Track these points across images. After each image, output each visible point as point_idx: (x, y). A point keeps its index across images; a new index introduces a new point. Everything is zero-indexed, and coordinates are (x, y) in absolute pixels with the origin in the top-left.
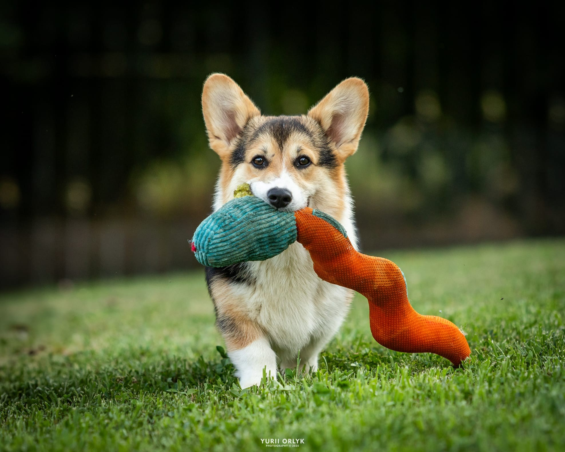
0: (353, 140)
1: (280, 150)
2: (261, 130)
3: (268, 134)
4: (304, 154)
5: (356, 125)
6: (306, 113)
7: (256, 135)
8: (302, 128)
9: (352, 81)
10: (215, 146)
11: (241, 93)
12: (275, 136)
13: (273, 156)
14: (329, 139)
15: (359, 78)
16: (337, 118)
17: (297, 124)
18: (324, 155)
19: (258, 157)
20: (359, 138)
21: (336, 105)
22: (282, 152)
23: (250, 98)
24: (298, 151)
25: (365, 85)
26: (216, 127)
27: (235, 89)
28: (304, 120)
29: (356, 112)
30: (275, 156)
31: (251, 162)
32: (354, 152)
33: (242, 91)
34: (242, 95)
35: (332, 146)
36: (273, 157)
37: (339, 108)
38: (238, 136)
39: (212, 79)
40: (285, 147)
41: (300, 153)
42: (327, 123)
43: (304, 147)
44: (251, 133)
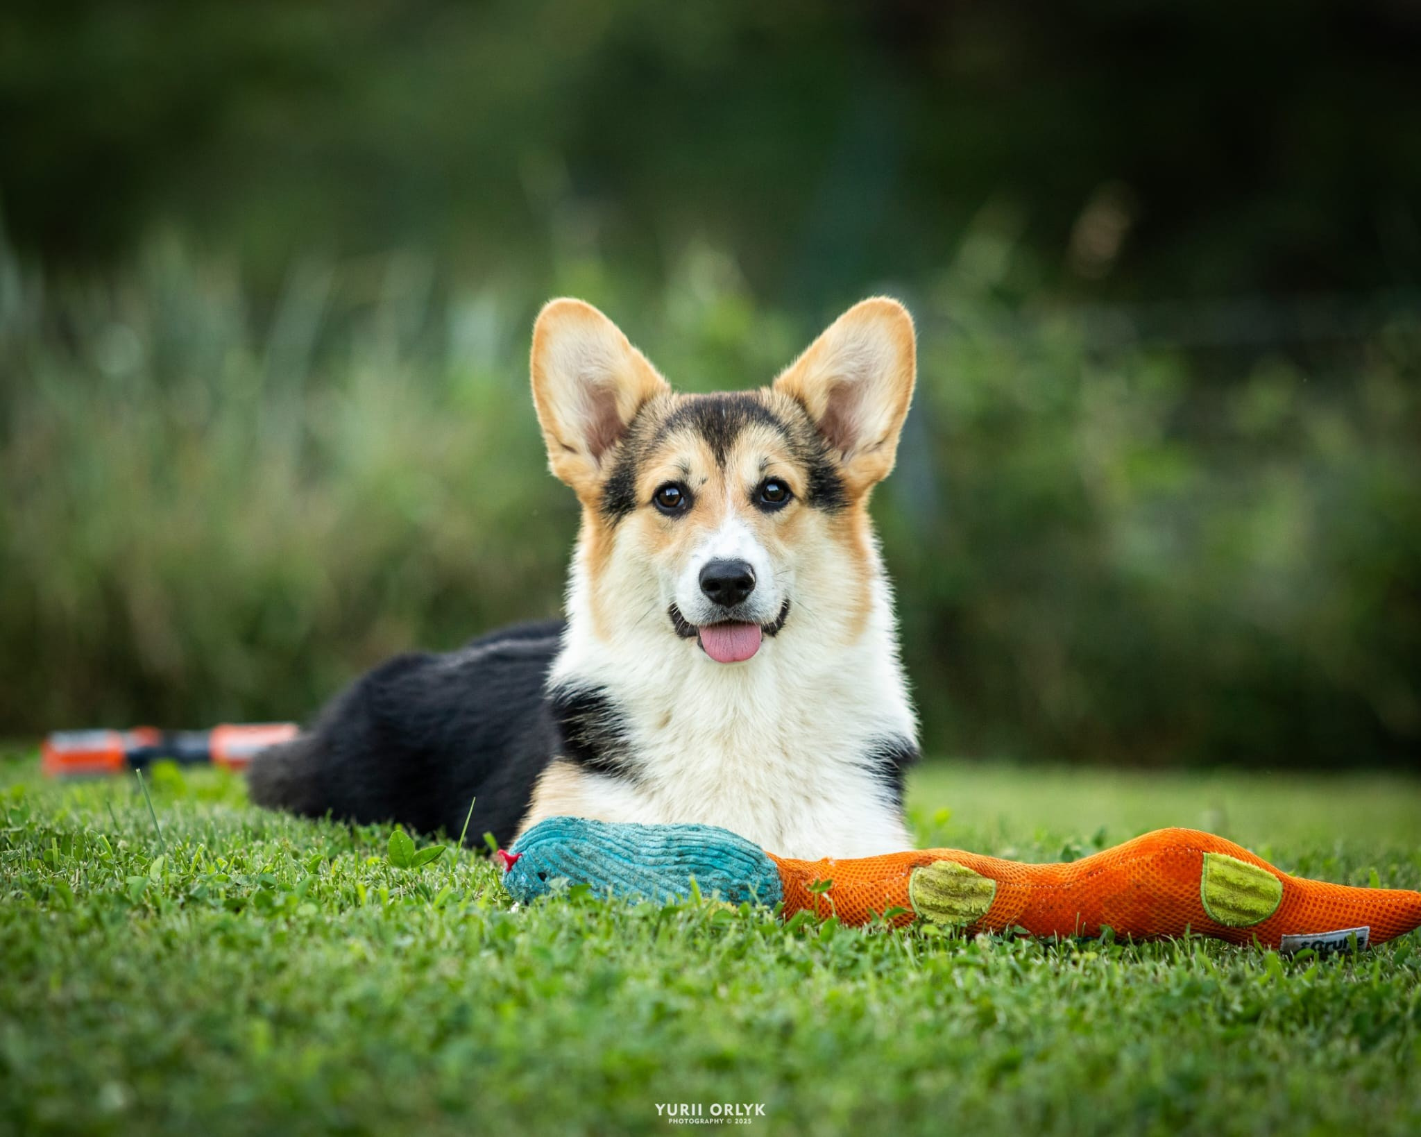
0: (880, 443)
1: (718, 468)
2: (671, 424)
3: (689, 432)
4: (774, 475)
5: (886, 408)
6: (769, 384)
7: (660, 436)
8: (766, 417)
9: (873, 305)
10: (562, 471)
11: (624, 343)
12: (706, 436)
13: (703, 482)
14: (825, 443)
15: (891, 298)
16: (841, 393)
17: (753, 409)
18: (816, 478)
19: (669, 485)
20: (895, 440)
21: (836, 363)
22: (723, 472)
23: (645, 355)
24: (762, 469)
25: (906, 314)
26: (567, 424)
27: (609, 334)
28: (765, 400)
29: (885, 380)
30: (708, 482)
31: (652, 501)
32: (887, 474)
33: (625, 338)
34: (626, 349)
35: (833, 457)
36: (704, 485)
37: (845, 372)
38: (619, 444)
39: (553, 313)
40: (731, 458)
41: (765, 473)
42: (819, 405)
43: (773, 458)
44: (646, 434)
